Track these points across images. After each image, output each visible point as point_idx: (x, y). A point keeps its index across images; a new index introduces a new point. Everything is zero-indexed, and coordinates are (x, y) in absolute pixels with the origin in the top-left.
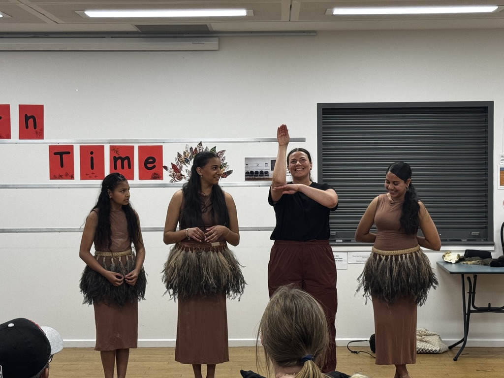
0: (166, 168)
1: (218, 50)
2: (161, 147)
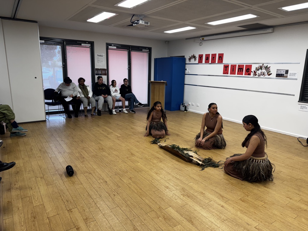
0: (252, 72)
1: (273, 32)
2: (252, 65)
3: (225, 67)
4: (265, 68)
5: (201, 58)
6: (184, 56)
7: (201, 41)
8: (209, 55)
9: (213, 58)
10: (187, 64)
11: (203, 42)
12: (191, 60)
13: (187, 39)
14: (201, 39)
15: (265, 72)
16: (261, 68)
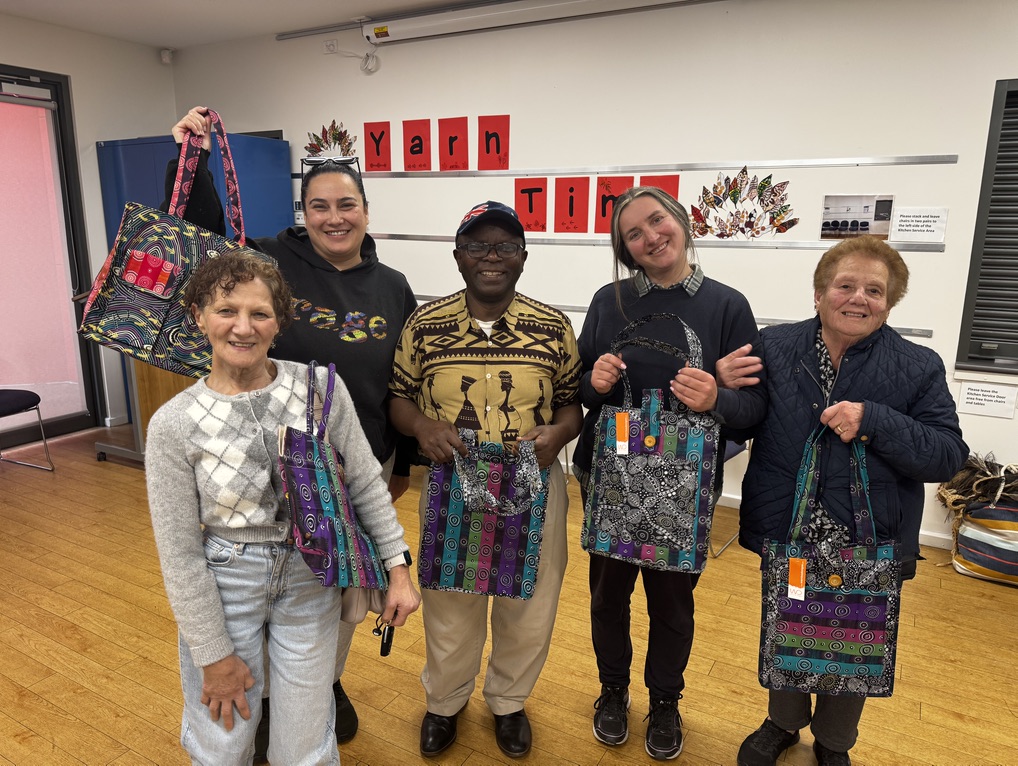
2: (677, 177)
3: (523, 191)
4: (755, 192)
5: (377, 142)
6: (278, 134)
7: (369, 50)
8: (426, 123)
9: (452, 140)
11: (381, 52)
12: (324, 153)
13: (283, 36)
14: (372, 35)
15: (756, 215)
16: (733, 190)
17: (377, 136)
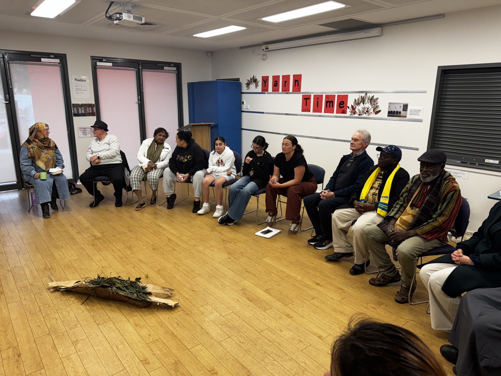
0: (348, 107)
1: (381, 36)
2: (348, 95)
3: (304, 99)
4: (369, 101)
5: (265, 82)
6: (238, 79)
7: (264, 53)
8: (278, 77)
9: (286, 82)
10: (244, 93)
11: (268, 53)
12: (251, 86)
13: (241, 48)
14: (264, 49)
15: (369, 109)
16: (363, 100)
17: (265, 80)
